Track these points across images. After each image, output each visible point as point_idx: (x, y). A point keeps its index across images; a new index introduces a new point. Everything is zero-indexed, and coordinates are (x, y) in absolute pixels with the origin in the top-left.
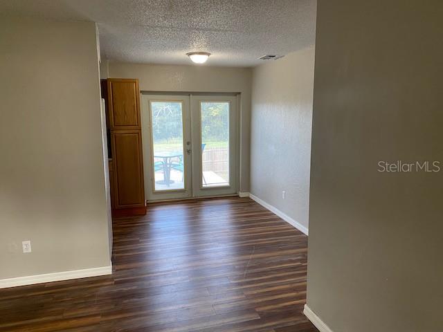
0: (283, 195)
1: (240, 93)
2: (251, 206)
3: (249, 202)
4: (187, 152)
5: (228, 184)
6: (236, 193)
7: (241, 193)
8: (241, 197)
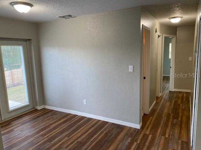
0: (85, 102)
2: (55, 114)
6: (34, 108)
7: (38, 107)
8: (39, 109)
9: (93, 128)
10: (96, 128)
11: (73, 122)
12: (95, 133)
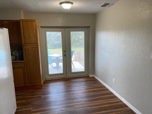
0: (114, 81)
1: (89, 27)
2: (95, 83)
3: (94, 80)
4: (64, 55)
5: (84, 70)
6: (88, 75)
7: (90, 75)
8: (90, 77)
9: (108, 105)
10: (111, 107)
11: (100, 93)
12: (105, 109)
